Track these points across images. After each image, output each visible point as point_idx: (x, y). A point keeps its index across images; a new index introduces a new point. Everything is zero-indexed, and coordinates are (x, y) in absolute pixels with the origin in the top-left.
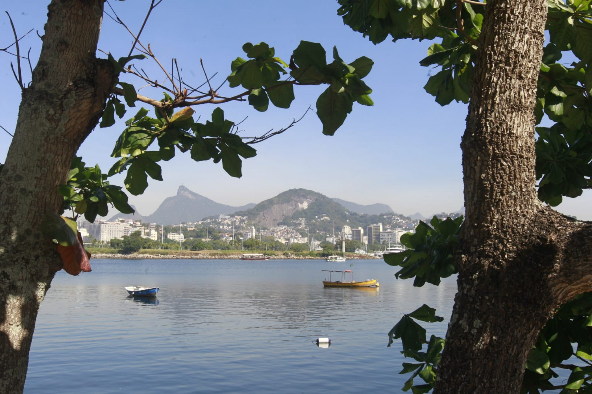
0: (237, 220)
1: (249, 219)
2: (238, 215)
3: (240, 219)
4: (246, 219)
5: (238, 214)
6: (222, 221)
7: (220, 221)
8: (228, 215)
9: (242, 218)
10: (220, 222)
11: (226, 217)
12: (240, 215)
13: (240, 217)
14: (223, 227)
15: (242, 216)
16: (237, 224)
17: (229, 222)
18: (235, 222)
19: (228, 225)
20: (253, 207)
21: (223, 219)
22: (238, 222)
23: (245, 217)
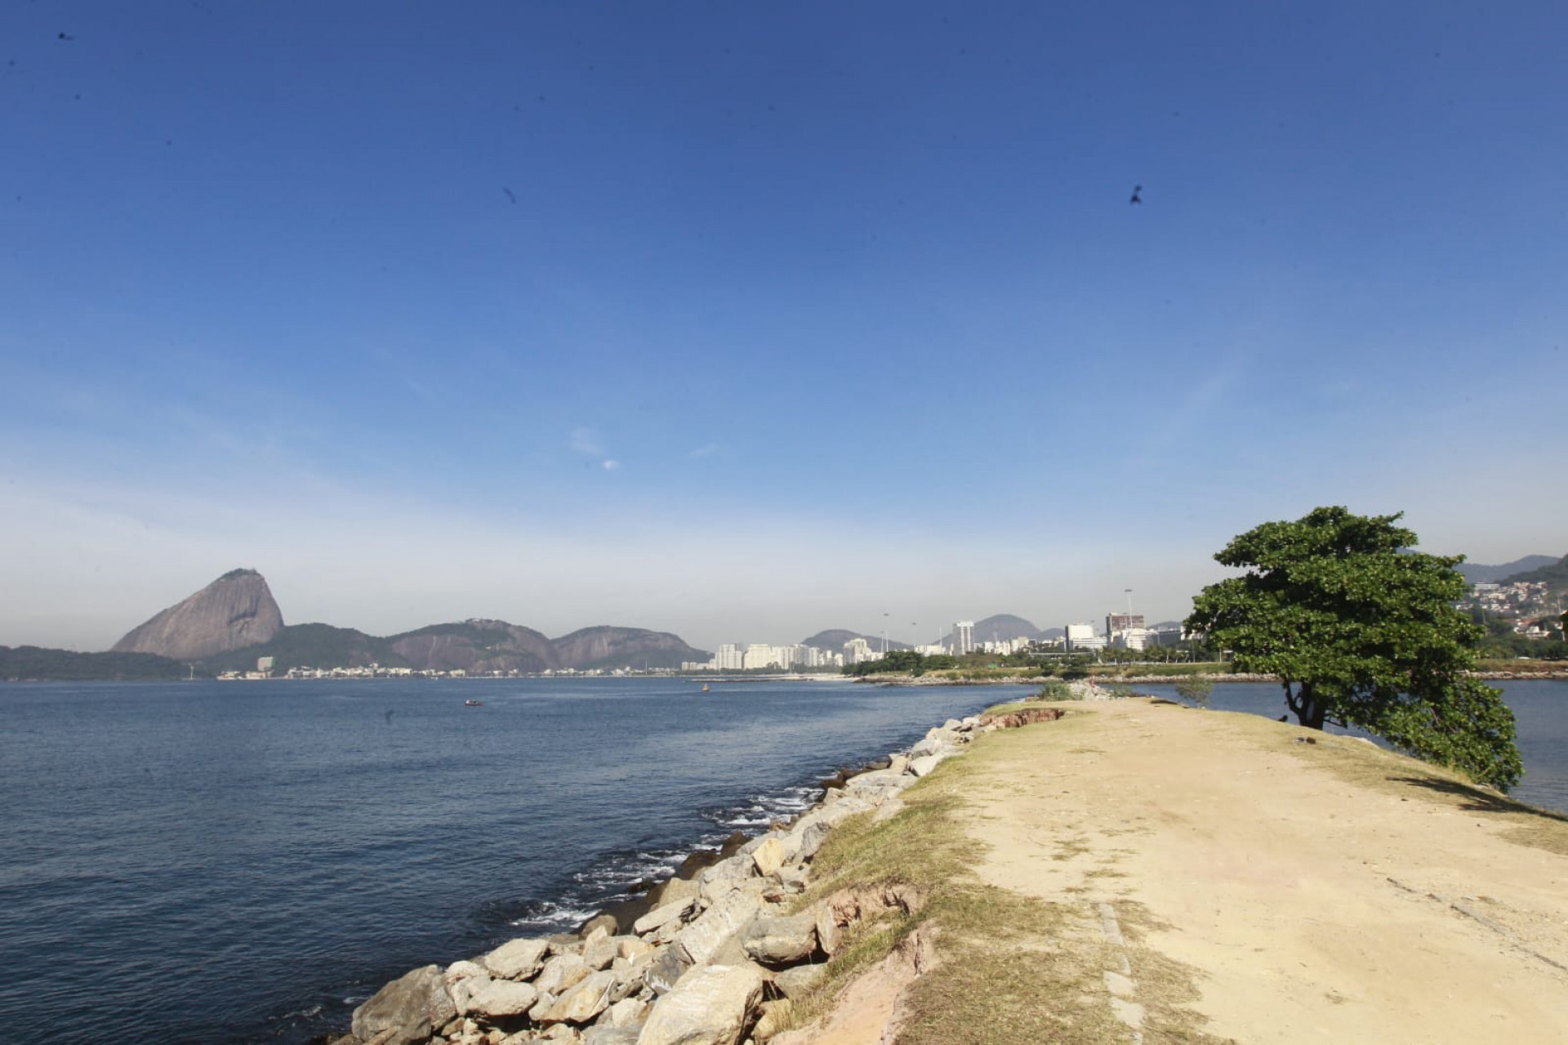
0: (1520, 592)
1: (1548, 587)
2: (1521, 581)
3: (1528, 587)
4: (1543, 586)
5: (1521, 578)
6: (1481, 596)
7: (1477, 594)
8: (1495, 582)
9: (1532, 586)
10: (1479, 597)
11: (1489, 586)
12: (1526, 581)
13: (1527, 584)
14: (1490, 607)
15: (1532, 583)
16: (1521, 599)
17: (1502, 597)
18: (1516, 594)
19: (1501, 603)
20: (1555, 563)
21: (1482, 592)
22: (1525, 596)
23: (1540, 584)
